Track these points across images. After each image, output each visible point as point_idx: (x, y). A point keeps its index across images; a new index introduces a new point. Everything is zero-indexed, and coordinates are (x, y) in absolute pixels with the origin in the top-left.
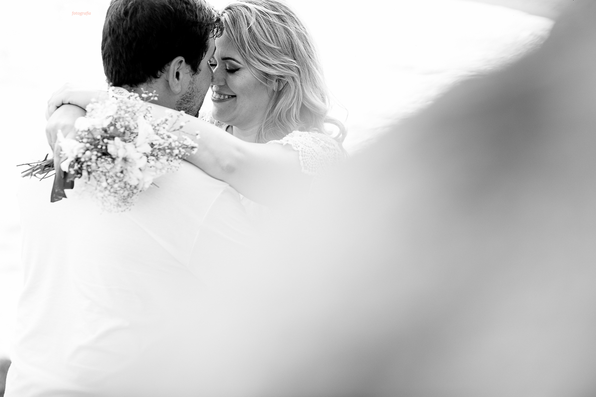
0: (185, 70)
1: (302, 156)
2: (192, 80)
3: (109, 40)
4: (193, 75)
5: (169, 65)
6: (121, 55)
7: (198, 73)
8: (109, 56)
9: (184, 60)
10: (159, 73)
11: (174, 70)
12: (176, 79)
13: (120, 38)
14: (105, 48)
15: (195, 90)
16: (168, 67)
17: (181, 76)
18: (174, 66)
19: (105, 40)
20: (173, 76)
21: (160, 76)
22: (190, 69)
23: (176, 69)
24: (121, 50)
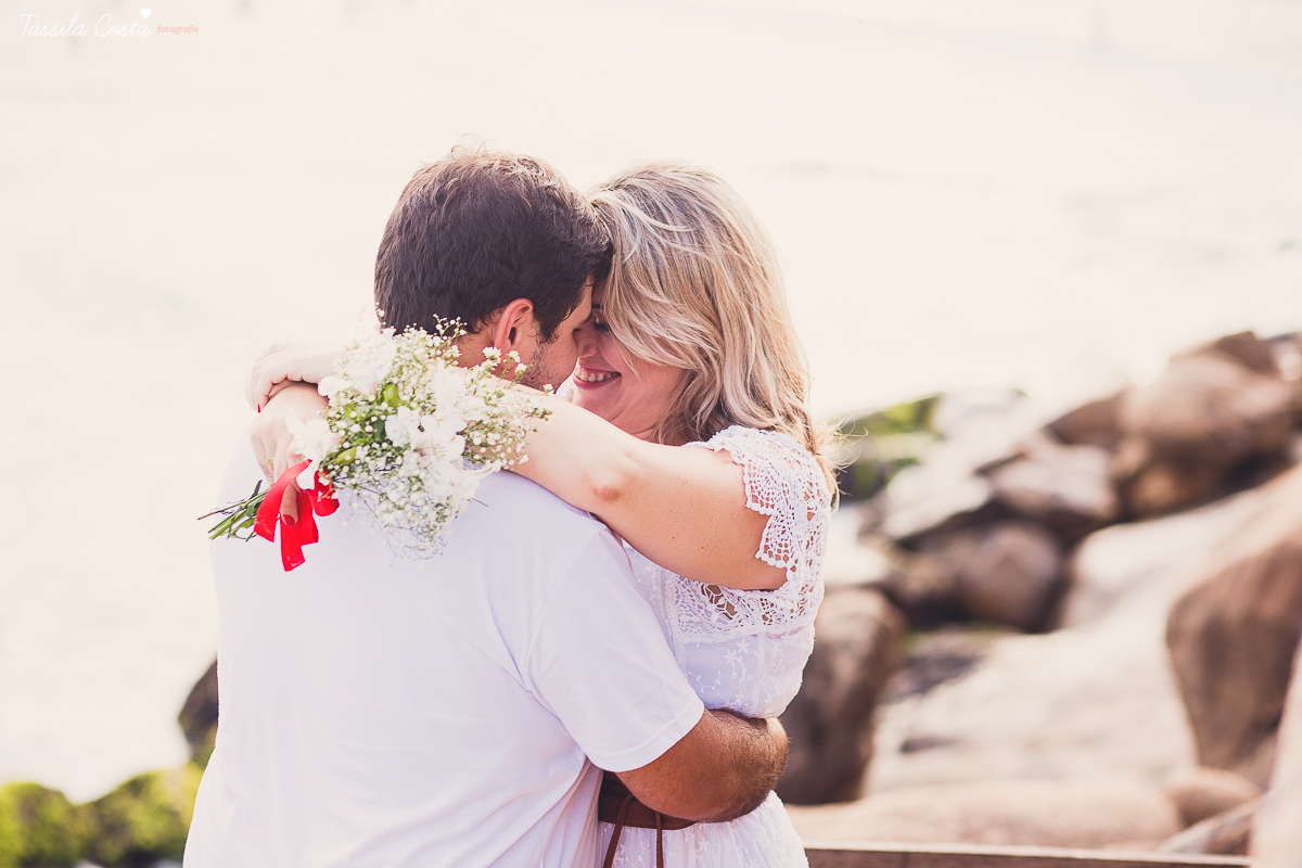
0: (528, 329)
1: (749, 474)
2: (538, 352)
3: (396, 242)
4: (541, 342)
5: (501, 313)
6: (413, 275)
7: (553, 342)
8: (389, 272)
9: (531, 308)
10: (479, 324)
11: (508, 322)
12: (509, 341)
13: (419, 241)
14: (385, 257)
15: (544, 373)
16: (498, 316)
17: (518, 338)
18: (511, 313)
19: (387, 241)
20: (506, 332)
21: (481, 330)
22: (538, 329)
23: (513, 320)
24: (415, 265)
